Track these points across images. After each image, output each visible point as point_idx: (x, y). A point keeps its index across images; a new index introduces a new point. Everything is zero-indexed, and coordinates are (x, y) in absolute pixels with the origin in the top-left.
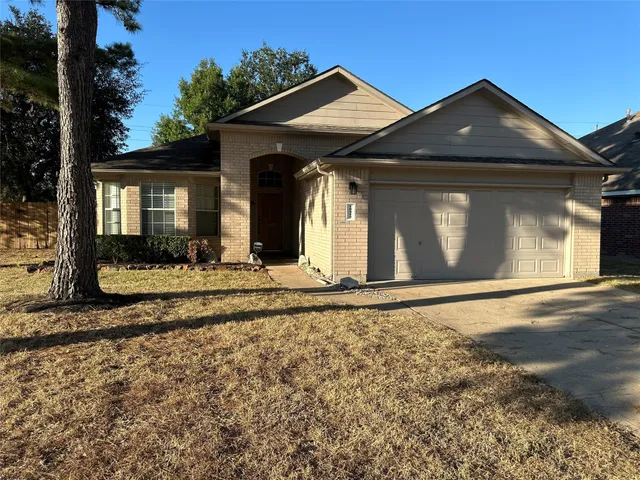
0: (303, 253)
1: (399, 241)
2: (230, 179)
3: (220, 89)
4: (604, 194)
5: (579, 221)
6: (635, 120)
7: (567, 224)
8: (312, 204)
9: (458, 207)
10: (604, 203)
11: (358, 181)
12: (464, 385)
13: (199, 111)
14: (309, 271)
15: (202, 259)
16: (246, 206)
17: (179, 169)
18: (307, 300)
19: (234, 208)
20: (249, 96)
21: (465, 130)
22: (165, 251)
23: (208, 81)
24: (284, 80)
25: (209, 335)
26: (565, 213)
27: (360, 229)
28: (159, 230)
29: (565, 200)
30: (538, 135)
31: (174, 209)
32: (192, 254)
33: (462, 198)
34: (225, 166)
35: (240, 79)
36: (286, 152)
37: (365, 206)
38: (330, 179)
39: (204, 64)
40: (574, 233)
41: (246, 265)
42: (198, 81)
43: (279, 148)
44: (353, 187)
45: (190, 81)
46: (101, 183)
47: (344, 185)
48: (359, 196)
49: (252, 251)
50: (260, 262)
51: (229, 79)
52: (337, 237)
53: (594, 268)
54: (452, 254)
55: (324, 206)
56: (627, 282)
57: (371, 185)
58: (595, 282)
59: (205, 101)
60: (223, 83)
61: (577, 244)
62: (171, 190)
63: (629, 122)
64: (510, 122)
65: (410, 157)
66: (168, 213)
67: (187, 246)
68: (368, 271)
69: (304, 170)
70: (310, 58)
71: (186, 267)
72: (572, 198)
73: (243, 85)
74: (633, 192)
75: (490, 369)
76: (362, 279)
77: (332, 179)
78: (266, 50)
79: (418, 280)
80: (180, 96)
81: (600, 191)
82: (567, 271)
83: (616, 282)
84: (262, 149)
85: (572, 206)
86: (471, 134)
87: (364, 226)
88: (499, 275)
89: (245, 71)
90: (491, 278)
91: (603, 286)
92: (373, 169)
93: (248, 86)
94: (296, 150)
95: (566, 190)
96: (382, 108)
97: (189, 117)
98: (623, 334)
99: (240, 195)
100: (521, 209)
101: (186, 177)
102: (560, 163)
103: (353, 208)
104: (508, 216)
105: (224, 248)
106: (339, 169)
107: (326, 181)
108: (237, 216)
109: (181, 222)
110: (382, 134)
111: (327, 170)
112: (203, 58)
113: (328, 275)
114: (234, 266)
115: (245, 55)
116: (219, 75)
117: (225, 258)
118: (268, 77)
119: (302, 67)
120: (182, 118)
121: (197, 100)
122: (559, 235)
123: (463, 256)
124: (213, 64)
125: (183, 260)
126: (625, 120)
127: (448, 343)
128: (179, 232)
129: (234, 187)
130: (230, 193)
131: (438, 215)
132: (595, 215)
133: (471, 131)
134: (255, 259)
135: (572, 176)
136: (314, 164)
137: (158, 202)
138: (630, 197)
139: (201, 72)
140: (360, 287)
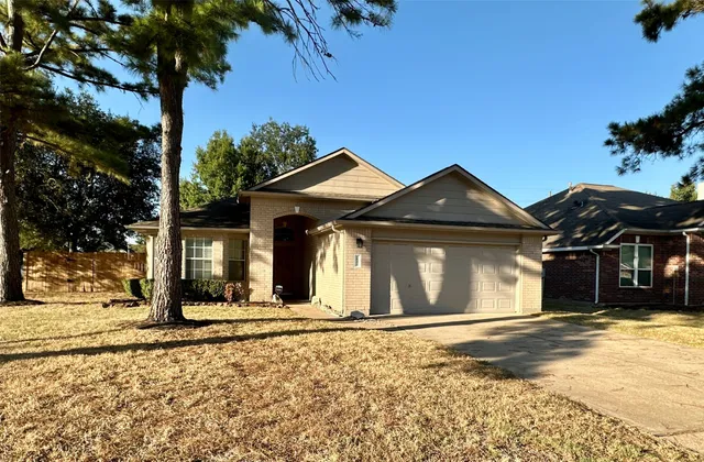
0: (314, 294)
1: (393, 284)
2: (258, 235)
3: (232, 157)
4: (544, 250)
5: (525, 270)
6: (575, 191)
7: (517, 273)
8: (323, 256)
9: (437, 259)
10: (546, 257)
11: (363, 238)
12: (442, 365)
13: (214, 175)
14: (323, 308)
15: (236, 298)
16: (270, 257)
17: (217, 226)
18: (330, 325)
19: (260, 258)
20: (257, 162)
21: (441, 202)
22: (207, 292)
23: (222, 150)
24: (287, 149)
25: (274, 343)
26: (516, 265)
27: (365, 275)
28: (199, 275)
29: (516, 254)
30: (495, 206)
31: (212, 259)
32: (228, 295)
33: (439, 252)
34: (254, 225)
35: (249, 148)
36: (303, 213)
37: (368, 258)
38: (341, 236)
39: (217, 134)
40: (522, 278)
41: (272, 304)
42: (214, 149)
43: (297, 210)
44: (359, 241)
45: (205, 149)
46: (151, 238)
47: (353, 242)
48: (364, 249)
49: (274, 293)
50: (281, 301)
51: (239, 147)
52: (347, 281)
53: (537, 305)
54: (432, 295)
55: (335, 257)
56: (560, 316)
57: (373, 241)
58: (538, 315)
59: (220, 166)
60: (235, 151)
61: (525, 287)
62: (209, 243)
63: (570, 192)
64: (473, 195)
65: (402, 221)
66: (206, 261)
67: (224, 288)
68: (371, 306)
69: (319, 228)
70: (310, 131)
71: (225, 304)
72: (521, 253)
73: (252, 154)
74: (570, 249)
75: (458, 359)
76: (367, 314)
77: (343, 236)
78: (272, 124)
79: (406, 314)
80: (197, 162)
81: (541, 248)
82: (517, 309)
83: (552, 315)
84: (283, 210)
85: (521, 259)
86: (445, 204)
87: (368, 273)
88: (467, 310)
89: (255, 141)
90: (461, 312)
91: (544, 318)
92: (374, 228)
93: (256, 154)
94: (310, 212)
95: (516, 247)
96: (378, 181)
97: (206, 180)
98: (547, 344)
99: (265, 247)
100: (483, 261)
101: (222, 233)
102: (512, 226)
103: (360, 258)
104: (474, 266)
105: (252, 290)
106: (348, 229)
107: (338, 238)
108: (262, 264)
109: (218, 270)
110: (380, 203)
111: (339, 229)
112: (217, 130)
113: (340, 310)
114: (263, 304)
115: (254, 128)
116: (231, 144)
117: (253, 298)
118: (273, 146)
119: (304, 138)
120: (198, 180)
121: (213, 165)
122: (512, 281)
123: (440, 296)
124: (225, 134)
125: (221, 299)
126: (567, 191)
127: (433, 347)
128: (215, 277)
129: (260, 241)
130: (256, 246)
131: (422, 265)
132: (538, 267)
133: (446, 202)
134: (277, 299)
135: (521, 236)
136: (329, 224)
137: (199, 253)
138: (568, 253)
139: (216, 141)
140: (366, 318)
